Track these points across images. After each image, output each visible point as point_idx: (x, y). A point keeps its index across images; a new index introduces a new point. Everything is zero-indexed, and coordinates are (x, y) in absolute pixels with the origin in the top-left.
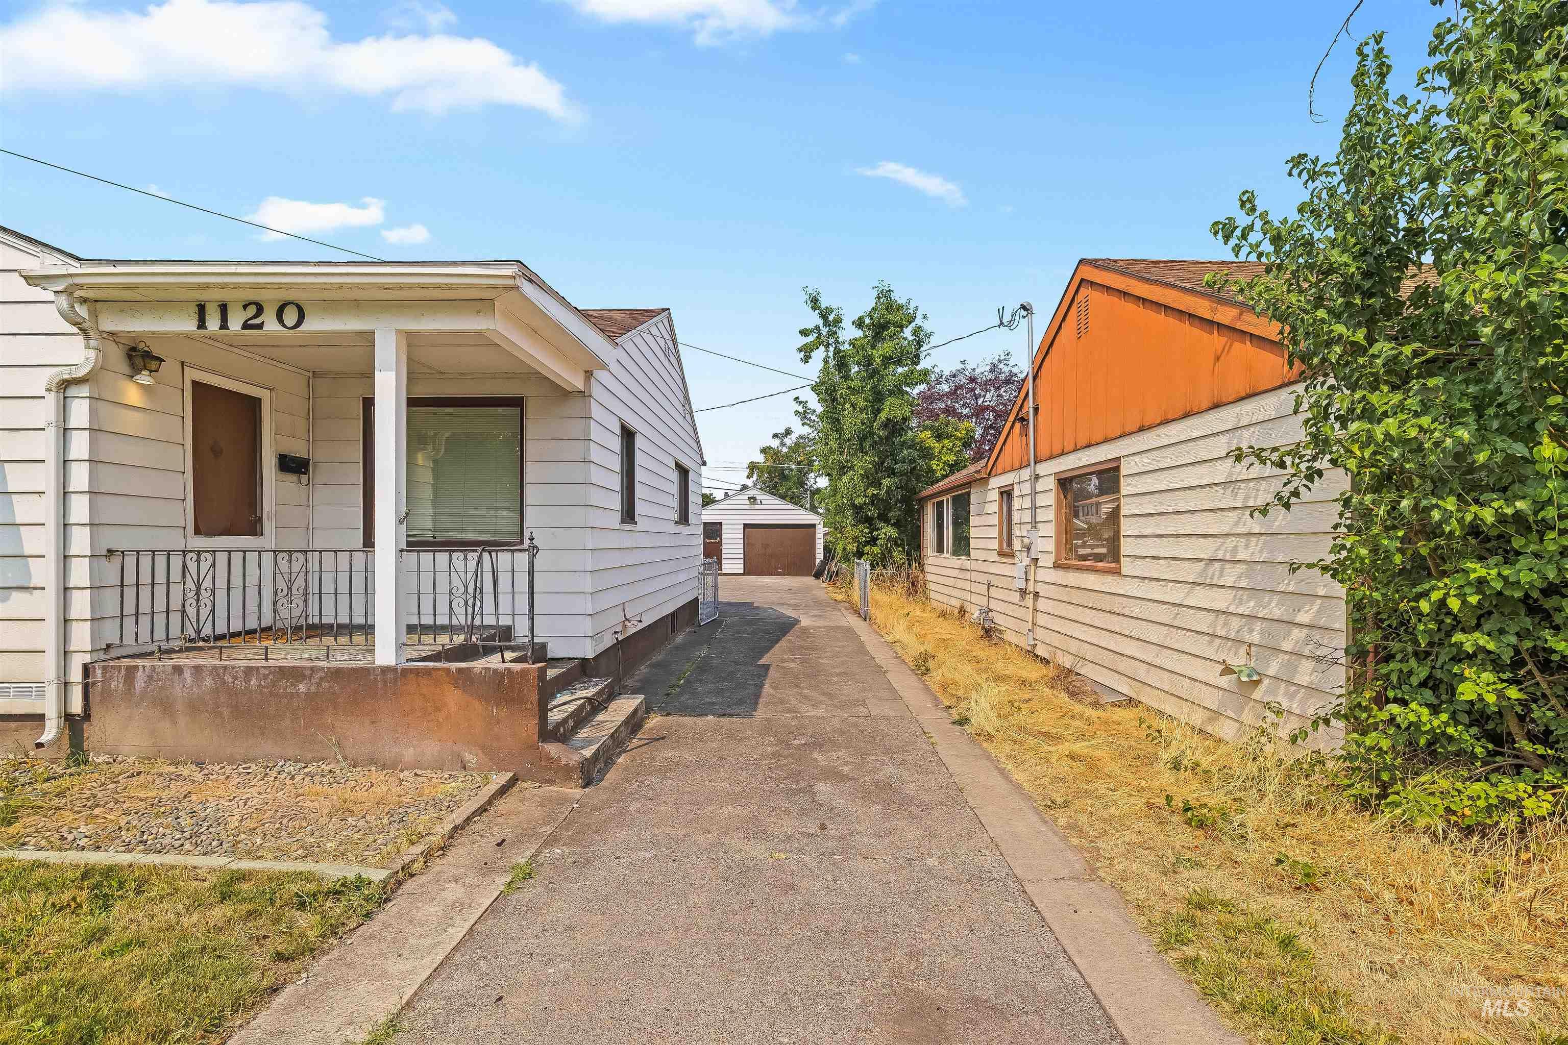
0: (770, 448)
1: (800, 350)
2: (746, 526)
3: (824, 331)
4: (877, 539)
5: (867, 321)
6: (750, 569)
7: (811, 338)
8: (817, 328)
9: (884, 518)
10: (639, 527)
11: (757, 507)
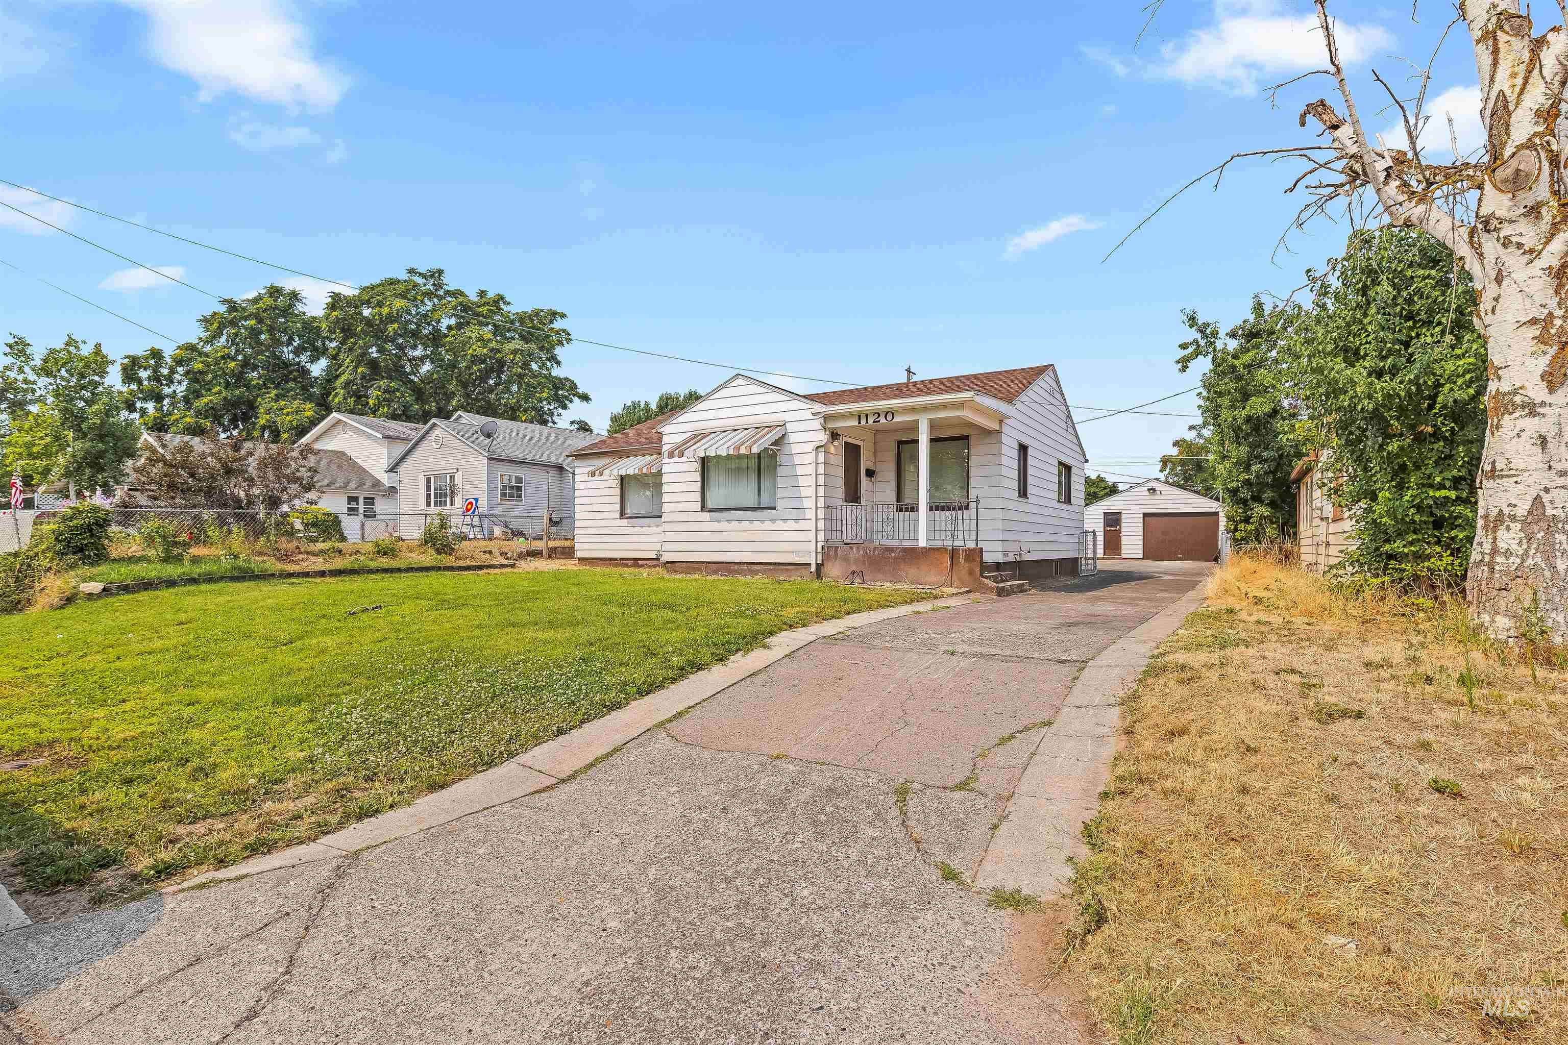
0: (1184, 441)
1: (1178, 362)
2: (1145, 515)
3: (1202, 343)
4: (1251, 517)
5: (1240, 332)
6: (1148, 555)
7: (1190, 350)
8: (1196, 341)
9: (1257, 499)
10: (1029, 501)
11: (1156, 497)
